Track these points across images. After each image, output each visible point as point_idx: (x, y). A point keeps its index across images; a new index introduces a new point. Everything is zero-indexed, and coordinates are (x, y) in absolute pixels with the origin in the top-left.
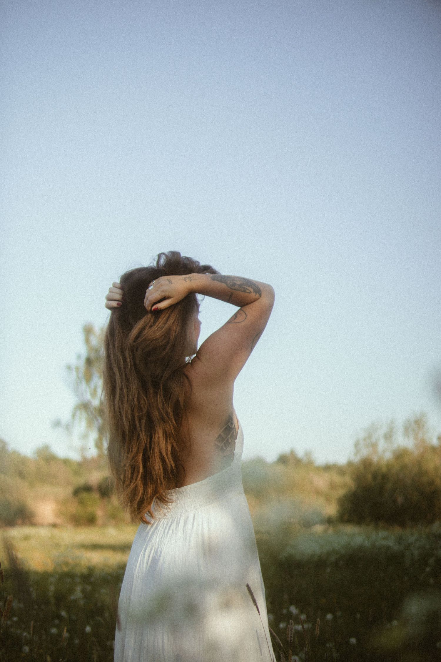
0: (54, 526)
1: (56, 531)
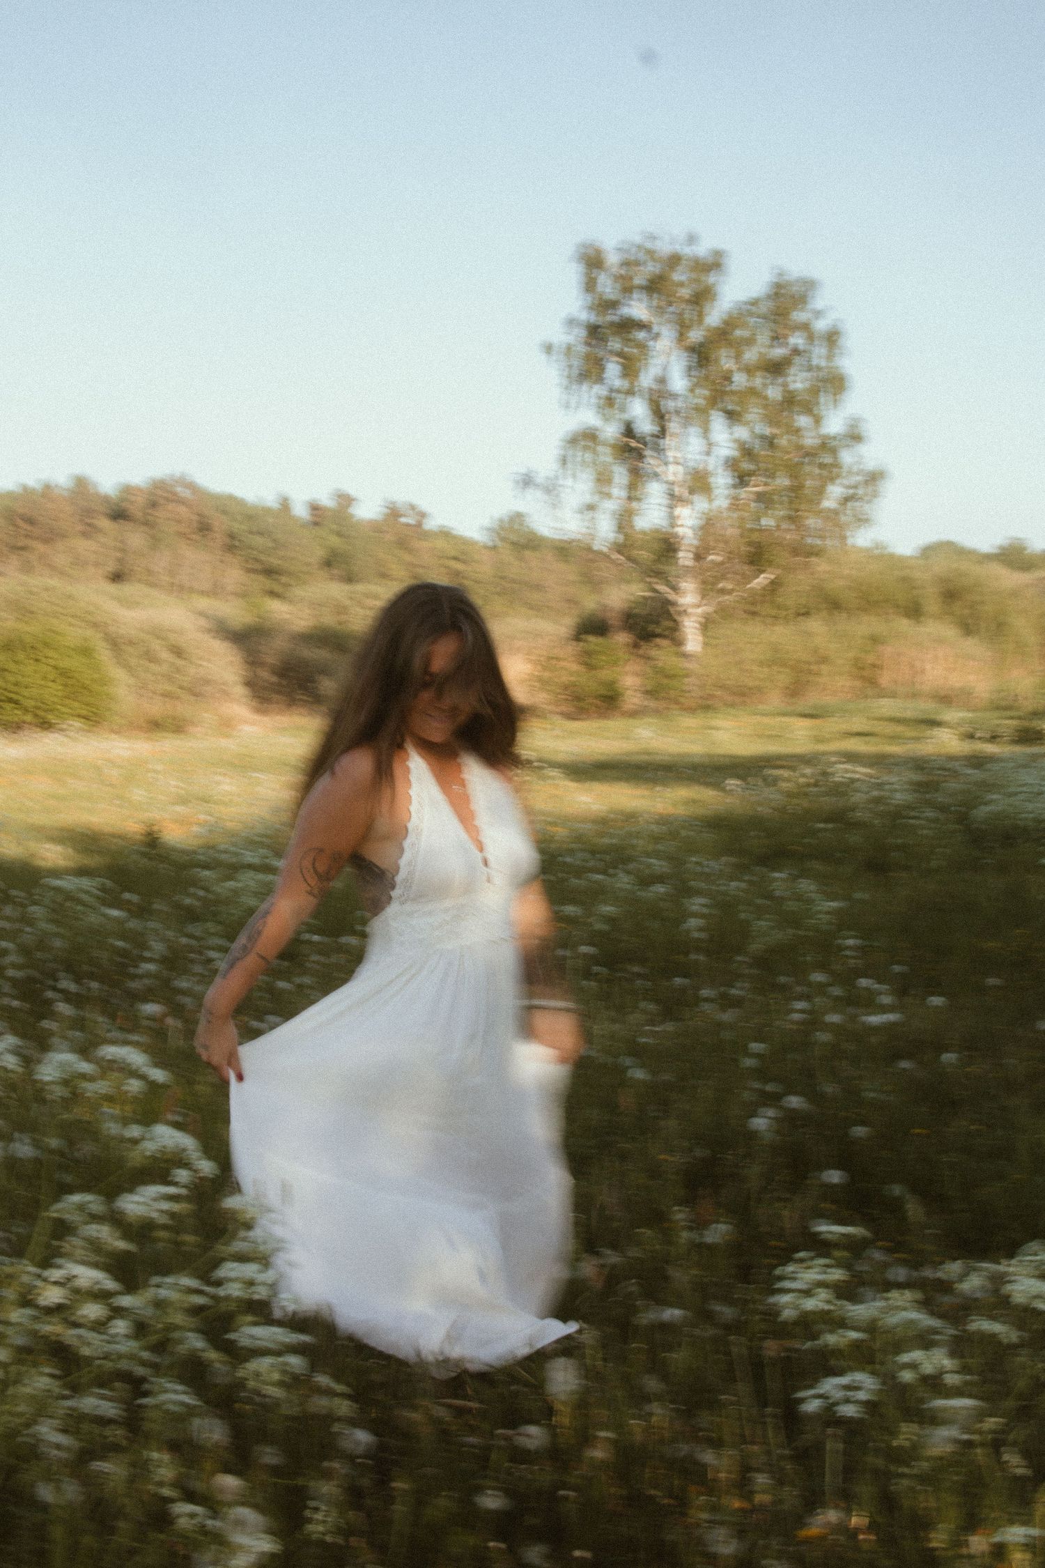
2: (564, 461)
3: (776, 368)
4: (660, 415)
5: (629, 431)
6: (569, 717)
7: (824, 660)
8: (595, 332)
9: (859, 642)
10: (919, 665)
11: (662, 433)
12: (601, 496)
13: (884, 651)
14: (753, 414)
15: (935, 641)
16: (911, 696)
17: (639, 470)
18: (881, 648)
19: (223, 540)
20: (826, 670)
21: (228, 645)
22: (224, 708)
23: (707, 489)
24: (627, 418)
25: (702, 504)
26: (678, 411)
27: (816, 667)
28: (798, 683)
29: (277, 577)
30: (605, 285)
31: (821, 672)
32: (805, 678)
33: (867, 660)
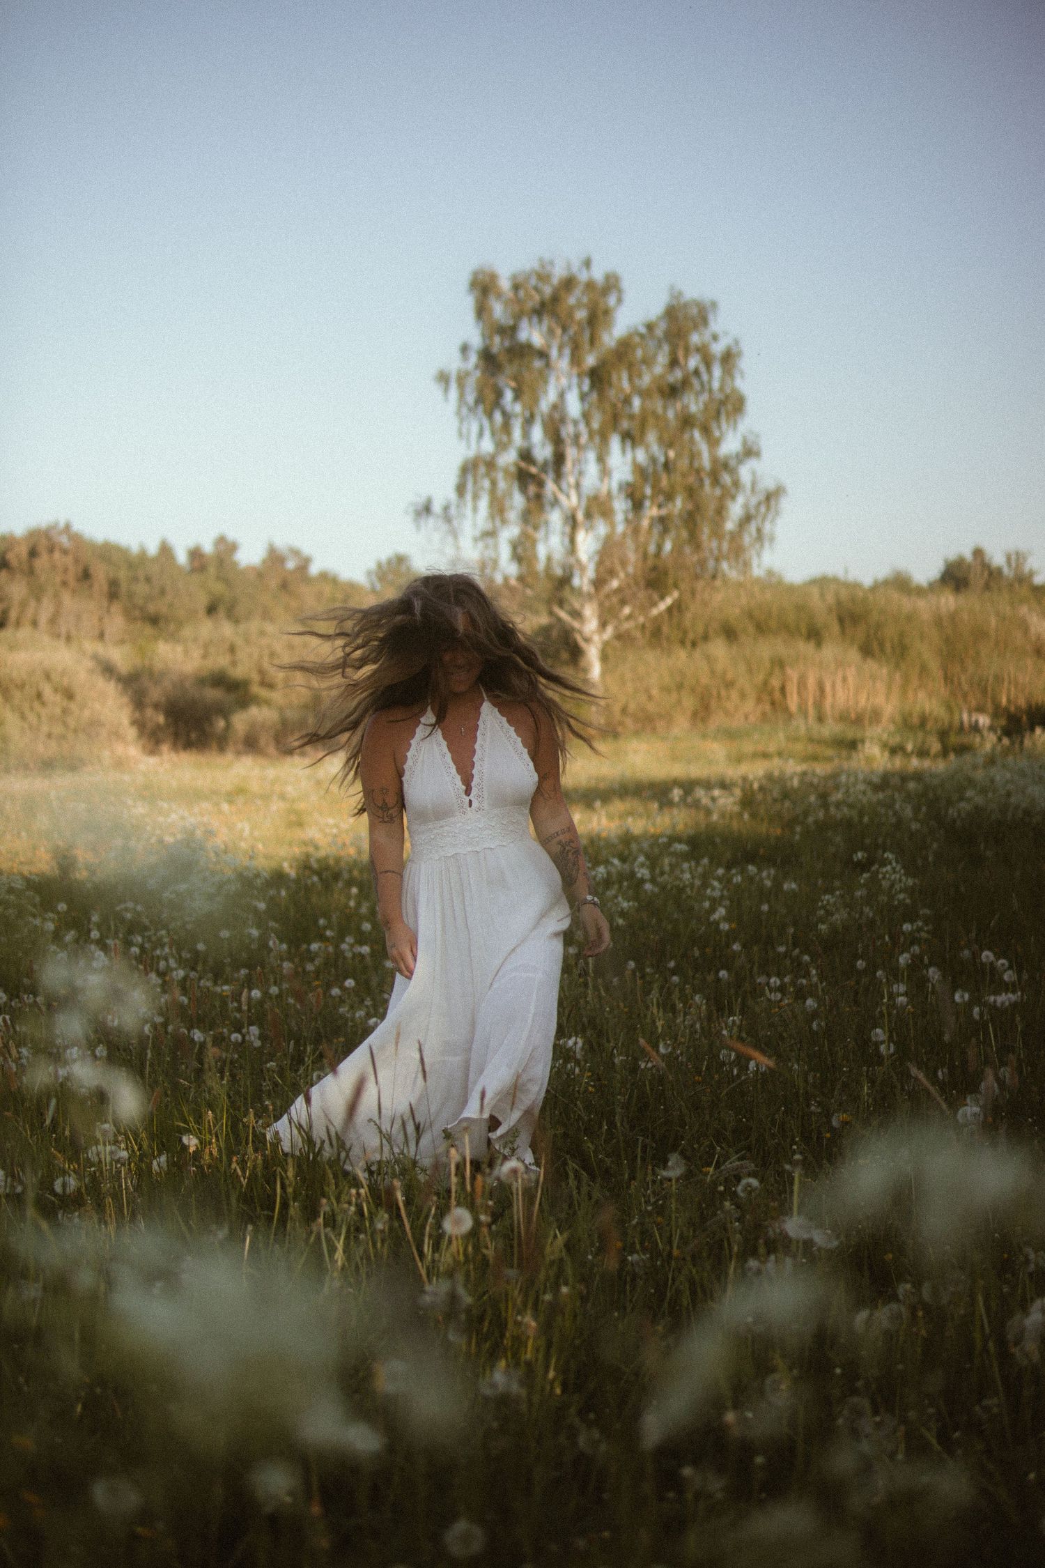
2: (461, 489)
3: (672, 393)
4: (557, 440)
5: (526, 456)
7: (729, 685)
8: (489, 359)
9: (768, 665)
10: (828, 688)
11: (559, 459)
12: (498, 523)
13: (793, 674)
14: (651, 437)
15: (840, 664)
16: (821, 719)
17: (539, 497)
18: (789, 671)
19: (105, 588)
20: (734, 695)
21: (120, 686)
22: (119, 749)
23: (607, 513)
24: (525, 445)
25: (602, 528)
26: (577, 437)
27: (723, 693)
28: (706, 707)
29: (161, 624)
30: (498, 310)
31: (728, 698)
32: (713, 703)
33: (775, 683)
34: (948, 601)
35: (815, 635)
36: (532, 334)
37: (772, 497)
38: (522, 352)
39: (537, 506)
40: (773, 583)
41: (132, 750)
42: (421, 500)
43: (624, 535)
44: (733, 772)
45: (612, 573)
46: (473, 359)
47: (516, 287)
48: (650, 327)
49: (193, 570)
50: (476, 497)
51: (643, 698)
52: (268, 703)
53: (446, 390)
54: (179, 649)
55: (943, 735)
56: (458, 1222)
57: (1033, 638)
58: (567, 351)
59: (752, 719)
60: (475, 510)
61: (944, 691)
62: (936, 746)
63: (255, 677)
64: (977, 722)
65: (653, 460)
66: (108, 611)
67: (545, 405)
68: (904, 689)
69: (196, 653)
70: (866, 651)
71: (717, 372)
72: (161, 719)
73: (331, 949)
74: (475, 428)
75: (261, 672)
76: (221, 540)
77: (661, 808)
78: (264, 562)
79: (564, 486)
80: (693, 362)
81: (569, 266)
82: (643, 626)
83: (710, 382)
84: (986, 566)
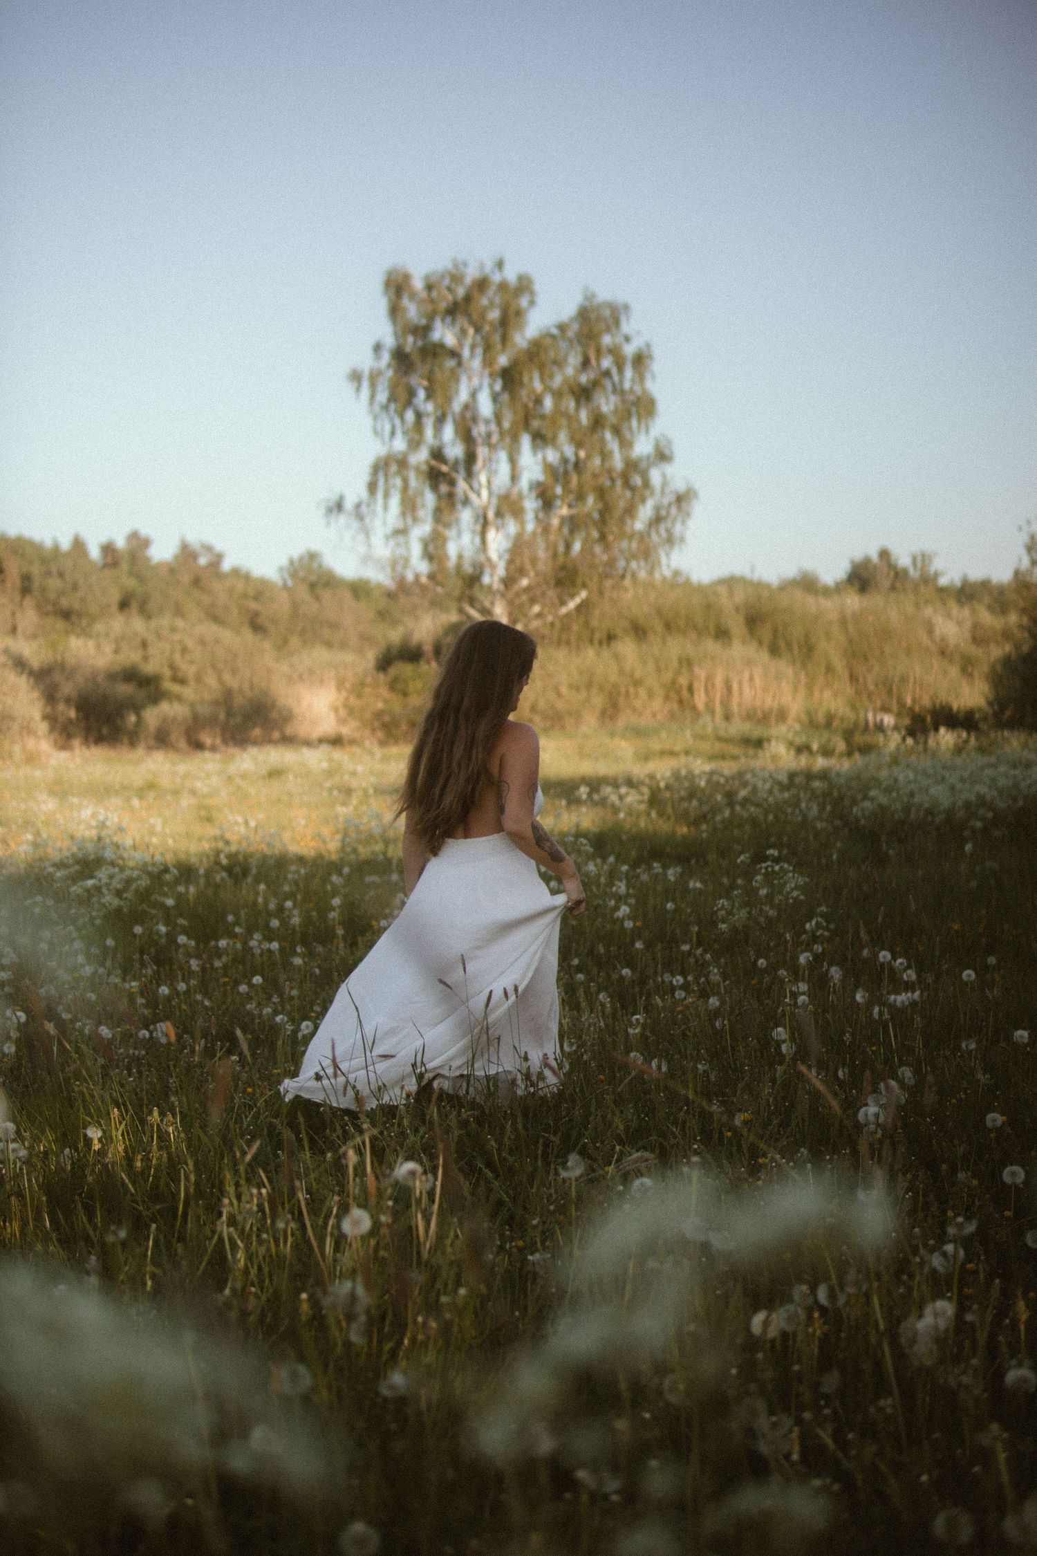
0: (336, 741)
1: (338, 755)
2: (372, 487)
3: (584, 394)
4: (467, 437)
5: (438, 454)
6: (383, 743)
7: (637, 683)
8: (401, 358)
9: (675, 664)
10: (735, 686)
11: (471, 458)
12: (409, 521)
13: (700, 672)
14: (563, 437)
15: (749, 663)
16: (727, 718)
17: (451, 496)
18: (697, 670)
19: (18, 582)
20: (642, 692)
21: (32, 680)
22: (31, 743)
23: (518, 512)
24: (437, 443)
25: (512, 527)
26: (489, 435)
27: (632, 690)
28: (615, 706)
29: (74, 618)
30: (412, 311)
31: (637, 695)
32: (621, 701)
33: (683, 681)
34: (853, 601)
35: (722, 634)
36: (444, 334)
37: (683, 500)
38: (434, 352)
39: (448, 504)
40: (679, 582)
41: (44, 745)
42: (334, 497)
43: (534, 533)
44: (639, 770)
45: (522, 572)
46: (386, 357)
47: (429, 287)
48: (562, 328)
49: (105, 565)
50: (387, 495)
51: (552, 696)
52: (179, 698)
53: (358, 389)
54: (91, 644)
55: (848, 735)
56: (356, 1223)
57: (938, 639)
58: (479, 351)
59: (659, 717)
60: (386, 508)
61: (849, 691)
62: (841, 746)
63: (167, 673)
64: (882, 721)
65: (565, 461)
66: (21, 605)
67: (457, 406)
68: (810, 688)
69: (108, 648)
70: (774, 651)
71: (629, 373)
72: (73, 714)
73: (239, 946)
74: (388, 428)
75: (172, 667)
76: (134, 536)
77: (569, 805)
78: (176, 557)
79: (475, 485)
80: (607, 363)
81: (482, 266)
82: (552, 624)
83: (621, 382)
84: (891, 566)
